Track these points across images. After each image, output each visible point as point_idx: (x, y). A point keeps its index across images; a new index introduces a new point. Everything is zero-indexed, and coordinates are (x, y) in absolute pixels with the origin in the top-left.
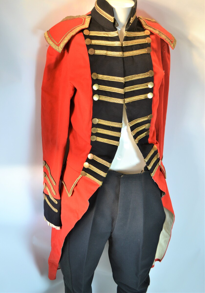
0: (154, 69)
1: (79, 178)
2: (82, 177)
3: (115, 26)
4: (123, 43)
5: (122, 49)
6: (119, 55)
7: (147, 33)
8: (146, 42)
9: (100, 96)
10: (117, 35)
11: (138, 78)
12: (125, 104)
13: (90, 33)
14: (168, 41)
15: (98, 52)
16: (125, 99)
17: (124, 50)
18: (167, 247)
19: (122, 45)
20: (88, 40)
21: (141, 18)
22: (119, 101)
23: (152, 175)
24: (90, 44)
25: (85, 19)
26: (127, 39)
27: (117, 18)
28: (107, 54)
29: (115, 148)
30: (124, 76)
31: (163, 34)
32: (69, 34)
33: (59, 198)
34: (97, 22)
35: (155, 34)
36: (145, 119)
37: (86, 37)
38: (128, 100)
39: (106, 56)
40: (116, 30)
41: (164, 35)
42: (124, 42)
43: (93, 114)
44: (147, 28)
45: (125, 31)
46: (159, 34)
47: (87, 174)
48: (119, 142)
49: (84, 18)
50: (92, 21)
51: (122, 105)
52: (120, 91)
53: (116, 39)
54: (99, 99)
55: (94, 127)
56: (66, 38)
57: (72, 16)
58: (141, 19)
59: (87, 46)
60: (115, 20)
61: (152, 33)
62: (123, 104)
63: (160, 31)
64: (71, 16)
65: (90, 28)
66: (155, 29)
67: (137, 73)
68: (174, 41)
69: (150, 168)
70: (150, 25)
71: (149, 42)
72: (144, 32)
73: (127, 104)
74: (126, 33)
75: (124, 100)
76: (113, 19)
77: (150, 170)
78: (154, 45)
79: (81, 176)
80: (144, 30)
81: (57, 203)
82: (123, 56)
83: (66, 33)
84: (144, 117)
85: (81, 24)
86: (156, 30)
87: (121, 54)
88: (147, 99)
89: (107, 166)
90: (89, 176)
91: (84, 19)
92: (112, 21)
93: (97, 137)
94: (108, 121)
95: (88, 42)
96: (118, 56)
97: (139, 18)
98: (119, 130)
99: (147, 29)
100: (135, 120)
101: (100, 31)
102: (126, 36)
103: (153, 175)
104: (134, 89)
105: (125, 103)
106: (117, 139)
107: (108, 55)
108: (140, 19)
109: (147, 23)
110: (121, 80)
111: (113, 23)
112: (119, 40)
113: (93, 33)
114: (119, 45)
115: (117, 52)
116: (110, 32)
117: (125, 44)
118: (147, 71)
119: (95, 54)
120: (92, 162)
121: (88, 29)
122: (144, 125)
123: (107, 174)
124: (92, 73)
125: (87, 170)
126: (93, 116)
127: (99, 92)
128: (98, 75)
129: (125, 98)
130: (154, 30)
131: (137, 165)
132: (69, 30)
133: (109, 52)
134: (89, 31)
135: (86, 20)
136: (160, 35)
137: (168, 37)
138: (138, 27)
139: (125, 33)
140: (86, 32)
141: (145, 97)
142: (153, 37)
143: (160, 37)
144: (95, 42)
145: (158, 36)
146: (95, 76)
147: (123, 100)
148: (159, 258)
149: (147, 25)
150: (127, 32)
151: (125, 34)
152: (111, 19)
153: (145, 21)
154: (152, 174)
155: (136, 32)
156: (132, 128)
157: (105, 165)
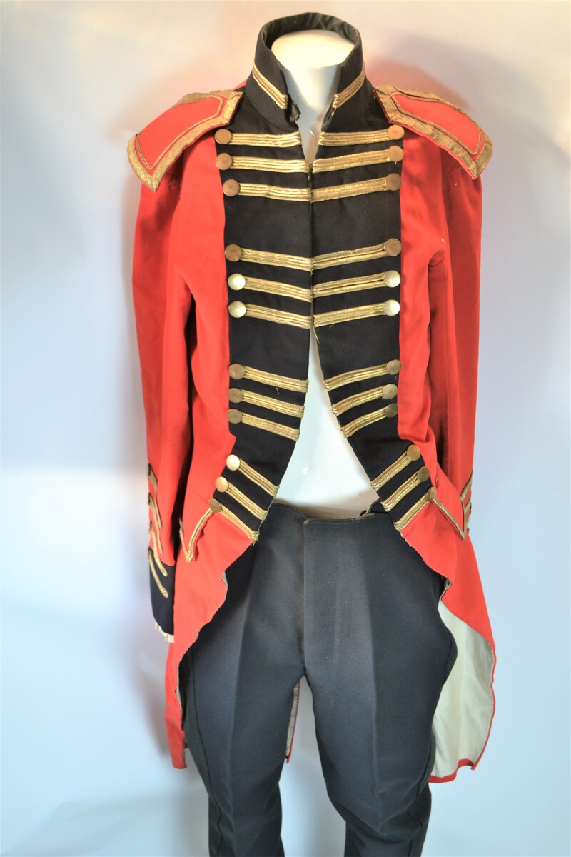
0: (403, 233)
1: (205, 516)
2: (213, 514)
3: (292, 119)
4: (314, 165)
5: (312, 180)
6: (298, 196)
7: (395, 132)
8: (388, 160)
9: (249, 305)
10: (297, 143)
11: (353, 258)
12: (316, 328)
13: (232, 139)
14: (459, 155)
15: (249, 189)
16: (315, 316)
17: (316, 182)
18: (488, 730)
19: (312, 170)
20: (224, 156)
21: (383, 91)
22: (300, 321)
23: (397, 528)
24: (229, 169)
25: (225, 100)
26: (326, 152)
27: (299, 97)
28: (270, 195)
29: (289, 445)
30: (313, 253)
31: (445, 134)
32: (178, 143)
33: (170, 563)
34: (254, 108)
35: (422, 135)
36: (378, 372)
37: (221, 148)
38: (323, 319)
39: (266, 201)
40: (296, 128)
41: (451, 138)
42: (315, 161)
43: (231, 352)
44: (398, 121)
45: (322, 131)
46: (433, 135)
47: (223, 507)
48: (298, 430)
49: (223, 98)
50: (244, 106)
51: (307, 332)
52: (302, 294)
53: (294, 153)
54: (246, 313)
55: (235, 387)
56: (170, 153)
57: (198, 94)
58: (383, 94)
59: (222, 172)
60: (290, 101)
61: (409, 133)
62: (309, 330)
63: (438, 126)
64: (195, 94)
65: (233, 126)
66: (425, 121)
67: (351, 246)
68: (483, 154)
69: (389, 505)
70: (410, 110)
71: (396, 160)
72: (385, 130)
73: (323, 331)
74: (323, 136)
75: (314, 318)
76: (283, 100)
77: (389, 511)
78: (415, 168)
79: (209, 511)
80: (386, 124)
81: (165, 574)
82: (313, 199)
83: (173, 139)
84: (373, 366)
85: (211, 115)
86: (424, 125)
87: (306, 193)
88: (382, 319)
89: (268, 491)
90: (227, 513)
91: (222, 102)
92: (281, 104)
93: (244, 414)
94: (269, 372)
95: (224, 162)
96: (298, 200)
97: (378, 91)
98: (299, 398)
99: (398, 124)
100: (345, 374)
101: (259, 132)
102: (322, 144)
103: (399, 525)
104: (342, 289)
105: (317, 326)
106: (295, 422)
107: (272, 197)
108: (380, 95)
109: (401, 104)
110: (303, 263)
111: (285, 110)
112: (302, 157)
113: (241, 139)
114: (302, 169)
115: (296, 190)
116: (282, 136)
117: (319, 166)
118: (381, 240)
119: (239, 194)
120: (235, 477)
121: (229, 128)
122: (377, 389)
123: (267, 512)
124: (226, 245)
125: (223, 498)
126: (230, 358)
127: (246, 296)
128: (242, 251)
129: (315, 313)
130: (418, 124)
131: (360, 495)
132: (180, 132)
133: (275, 188)
134: (232, 132)
135: (228, 103)
136: (435, 138)
137: (460, 142)
138: (372, 118)
139: (321, 137)
140: (223, 137)
141: (376, 313)
142: (411, 144)
143: (436, 144)
144: (243, 162)
145: (431, 140)
146: (234, 253)
147: (310, 318)
148: (470, 759)
149: (401, 110)
150: (328, 134)
151: (321, 140)
152: (280, 100)
153: (396, 101)
154: (398, 523)
155: (360, 133)
156: (336, 396)
157: (263, 487)
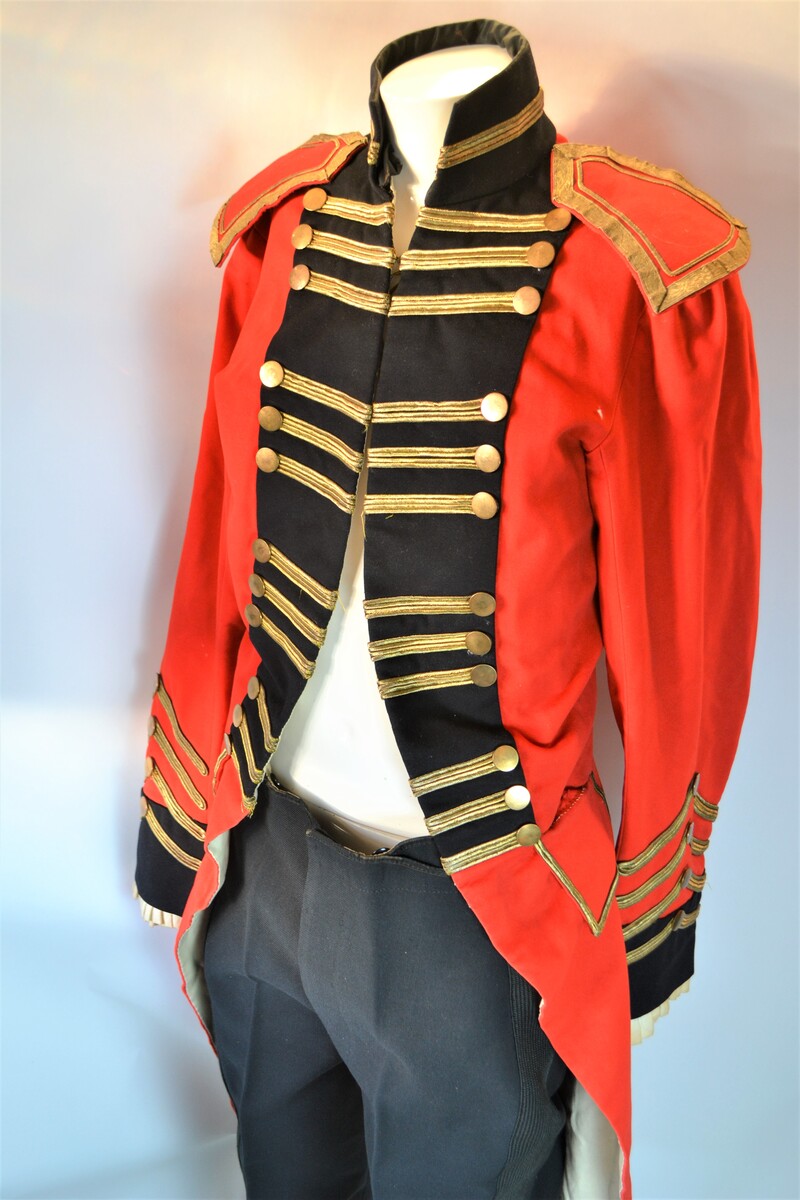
2: (228, 758)
4: (404, 258)
7: (555, 219)
9: (283, 457)
10: (387, 220)
12: (366, 515)
13: (325, 204)
14: (638, 272)
15: (319, 282)
20: (304, 228)
23: (446, 868)
24: (306, 248)
25: (342, 146)
26: (425, 239)
28: (339, 295)
32: (260, 201)
36: (455, 605)
37: (305, 217)
39: (332, 303)
42: (409, 251)
43: (258, 521)
45: (426, 204)
47: (233, 749)
48: (312, 664)
49: (342, 142)
54: (279, 468)
56: (247, 214)
58: (563, 156)
62: (349, 515)
69: (434, 826)
71: (540, 265)
74: (424, 212)
76: (372, 150)
77: (435, 837)
79: (225, 752)
81: (203, 837)
82: (388, 311)
86: (605, 214)
87: (382, 301)
88: (469, 520)
91: (336, 149)
92: (370, 158)
93: (264, 615)
94: (295, 565)
95: (301, 237)
96: (370, 309)
97: (557, 151)
99: (564, 207)
100: (401, 598)
102: (421, 226)
103: (451, 865)
105: (367, 512)
107: (341, 299)
111: (373, 167)
114: (385, 262)
119: (307, 288)
123: (259, 772)
124: (266, 360)
126: (258, 529)
135: (342, 150)
136: (611, 237)
139: (421, 214)
144: (323, 241)
146: (273, 374)
149: (580, 184)
154: (448, 860)
